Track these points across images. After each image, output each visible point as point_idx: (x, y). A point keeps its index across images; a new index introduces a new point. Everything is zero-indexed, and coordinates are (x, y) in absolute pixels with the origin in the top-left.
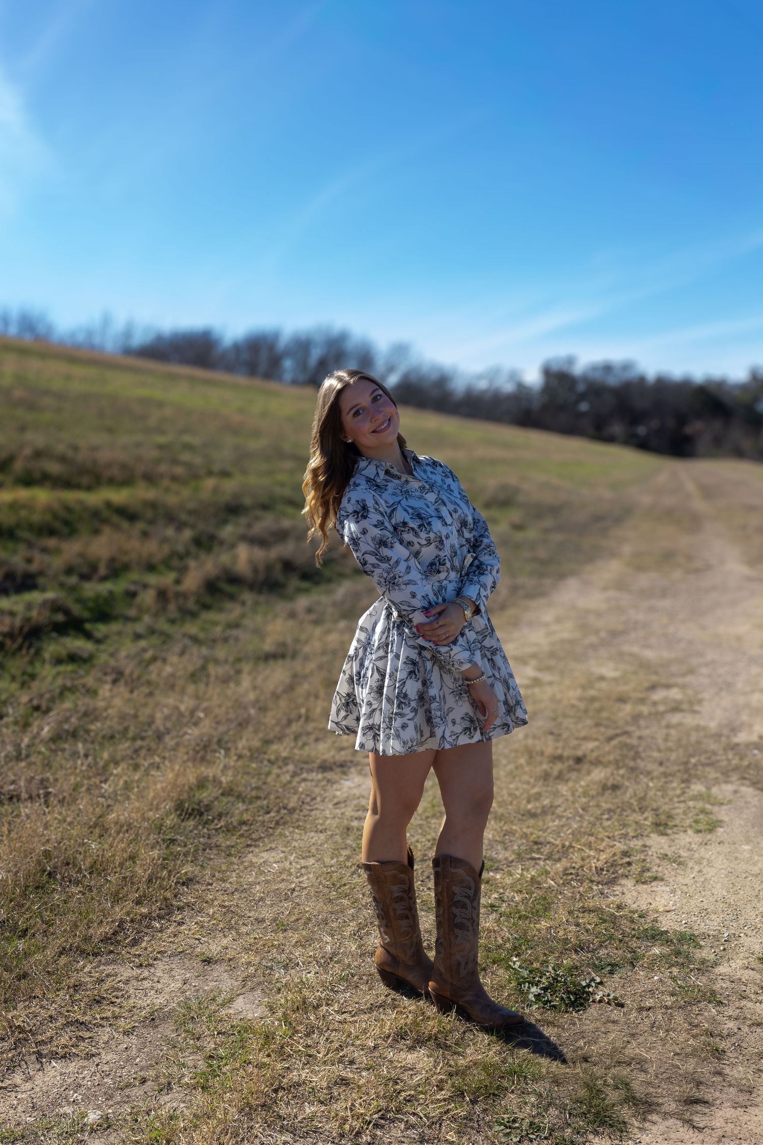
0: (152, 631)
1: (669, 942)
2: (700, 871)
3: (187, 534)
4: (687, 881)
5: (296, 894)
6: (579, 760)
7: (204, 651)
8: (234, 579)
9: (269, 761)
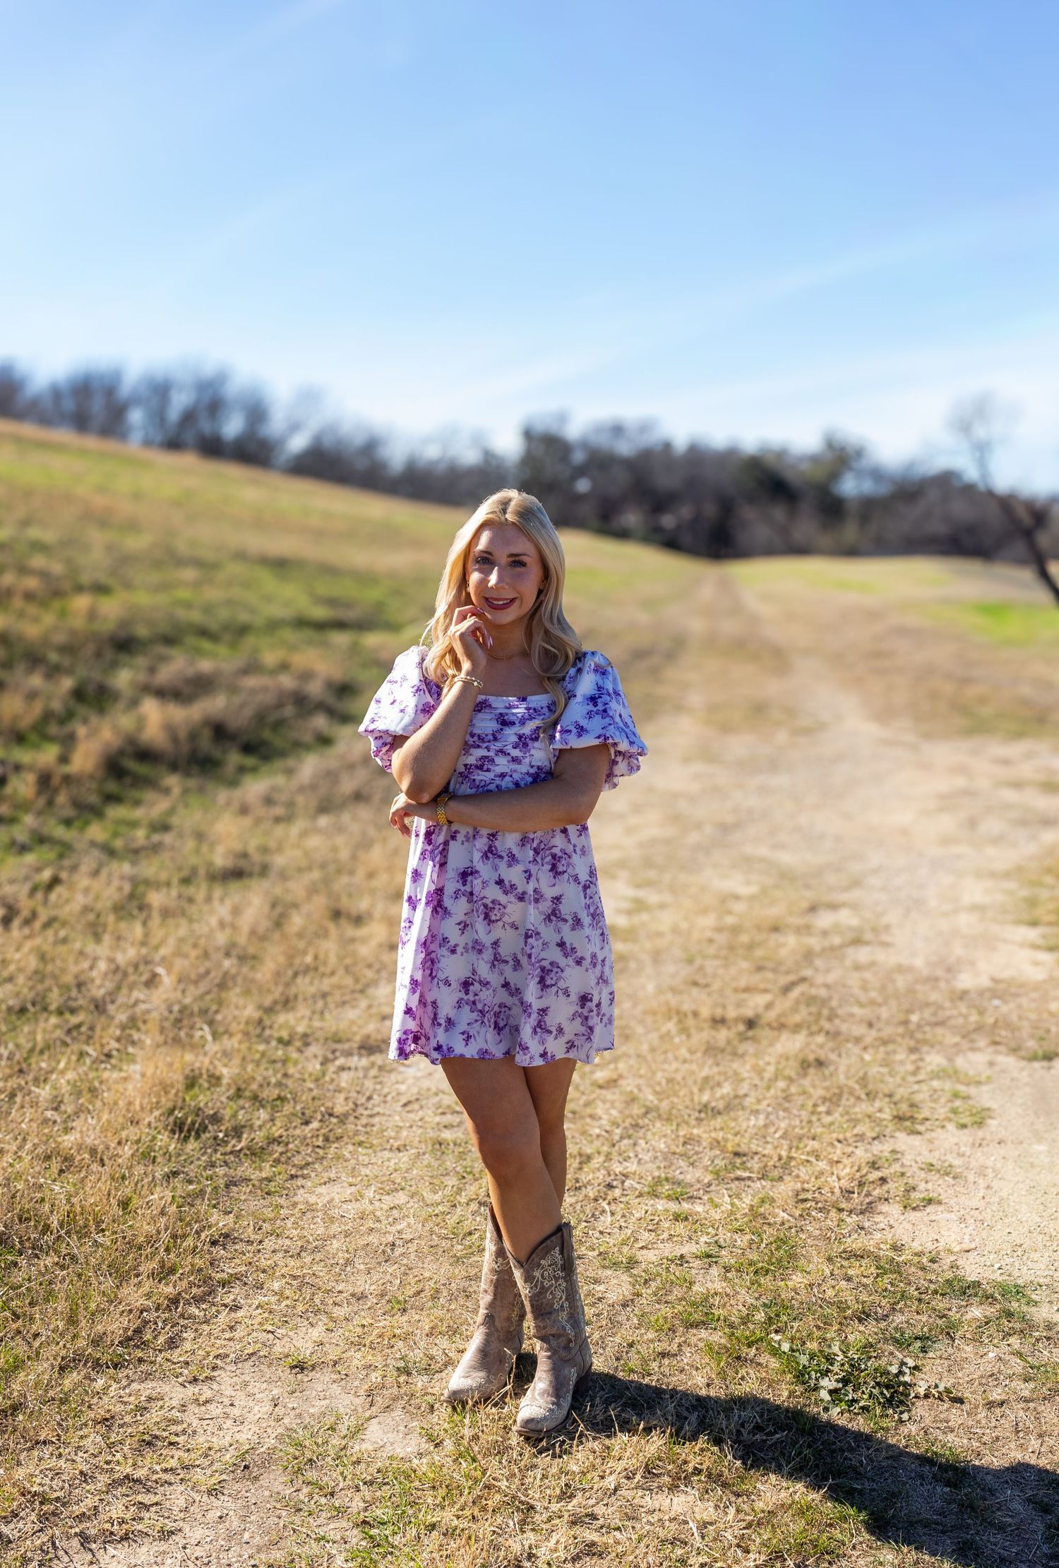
0: (41, 839)
1: (988, 1298)
2: (988, 1187)
3: (67, 683)
4: (975, 1203)
5: (398, 1251)
6: (751, 1024)
7: (126, 868)
8: (146, 755)
9: (280, 1040)
